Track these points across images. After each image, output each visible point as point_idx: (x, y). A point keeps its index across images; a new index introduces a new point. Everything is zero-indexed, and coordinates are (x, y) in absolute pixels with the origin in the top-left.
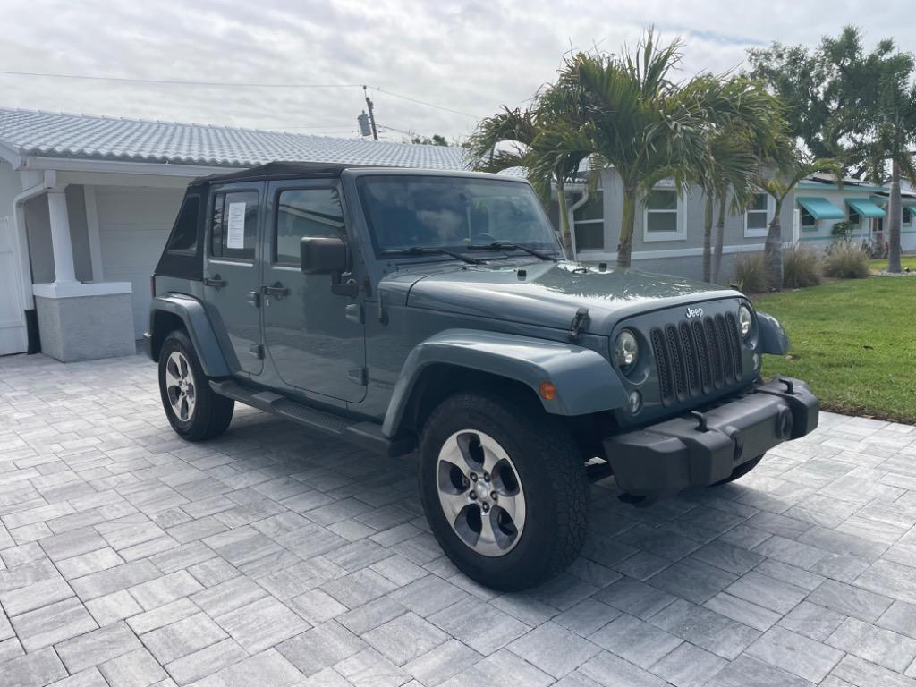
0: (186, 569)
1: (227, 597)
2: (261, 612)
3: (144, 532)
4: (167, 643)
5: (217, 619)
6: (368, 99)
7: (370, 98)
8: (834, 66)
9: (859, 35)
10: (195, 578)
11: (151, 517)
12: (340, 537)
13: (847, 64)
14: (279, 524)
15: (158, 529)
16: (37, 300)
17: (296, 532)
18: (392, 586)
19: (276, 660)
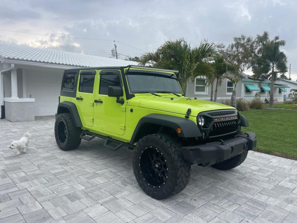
0: (44, 178)
1: (54, 184)
2: (63, 188)
3: (33, 169)
4: (37, 194)
5: (51, 189)
6: (115, 45)
7: (116, 44)
8: (261, 43)
9: (269, 34)
10: (46, 180)
11: (35, 165)
12: (87, 172)
13: (265, 43)
14: (71, 168)
15: (37, 168)
16: (5, 103)
17: (75, 170)
18: (99, 183)
19: (65, 198)
